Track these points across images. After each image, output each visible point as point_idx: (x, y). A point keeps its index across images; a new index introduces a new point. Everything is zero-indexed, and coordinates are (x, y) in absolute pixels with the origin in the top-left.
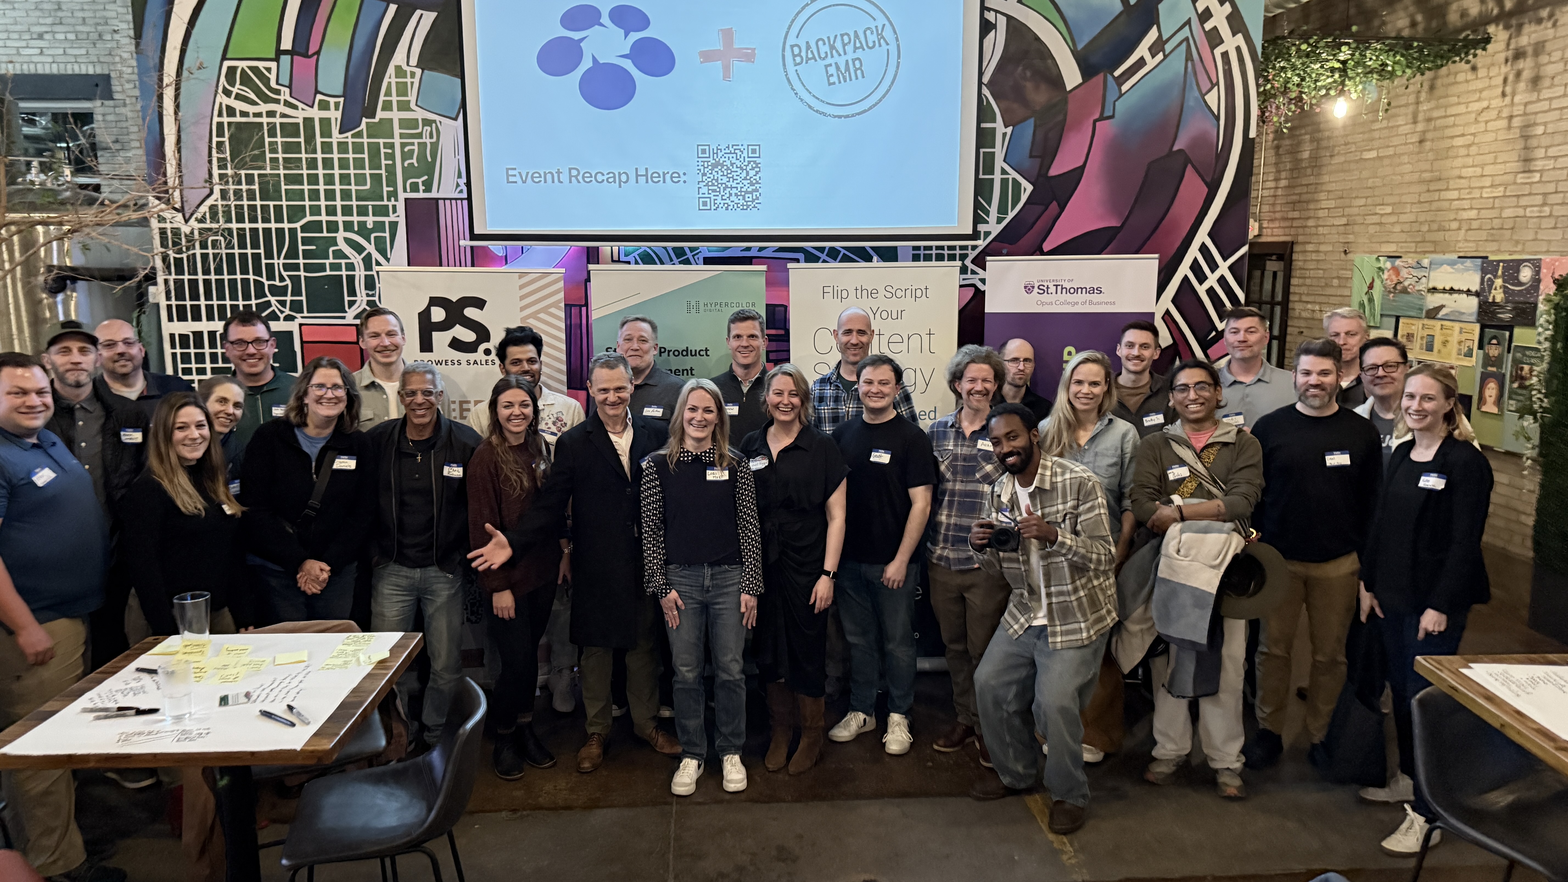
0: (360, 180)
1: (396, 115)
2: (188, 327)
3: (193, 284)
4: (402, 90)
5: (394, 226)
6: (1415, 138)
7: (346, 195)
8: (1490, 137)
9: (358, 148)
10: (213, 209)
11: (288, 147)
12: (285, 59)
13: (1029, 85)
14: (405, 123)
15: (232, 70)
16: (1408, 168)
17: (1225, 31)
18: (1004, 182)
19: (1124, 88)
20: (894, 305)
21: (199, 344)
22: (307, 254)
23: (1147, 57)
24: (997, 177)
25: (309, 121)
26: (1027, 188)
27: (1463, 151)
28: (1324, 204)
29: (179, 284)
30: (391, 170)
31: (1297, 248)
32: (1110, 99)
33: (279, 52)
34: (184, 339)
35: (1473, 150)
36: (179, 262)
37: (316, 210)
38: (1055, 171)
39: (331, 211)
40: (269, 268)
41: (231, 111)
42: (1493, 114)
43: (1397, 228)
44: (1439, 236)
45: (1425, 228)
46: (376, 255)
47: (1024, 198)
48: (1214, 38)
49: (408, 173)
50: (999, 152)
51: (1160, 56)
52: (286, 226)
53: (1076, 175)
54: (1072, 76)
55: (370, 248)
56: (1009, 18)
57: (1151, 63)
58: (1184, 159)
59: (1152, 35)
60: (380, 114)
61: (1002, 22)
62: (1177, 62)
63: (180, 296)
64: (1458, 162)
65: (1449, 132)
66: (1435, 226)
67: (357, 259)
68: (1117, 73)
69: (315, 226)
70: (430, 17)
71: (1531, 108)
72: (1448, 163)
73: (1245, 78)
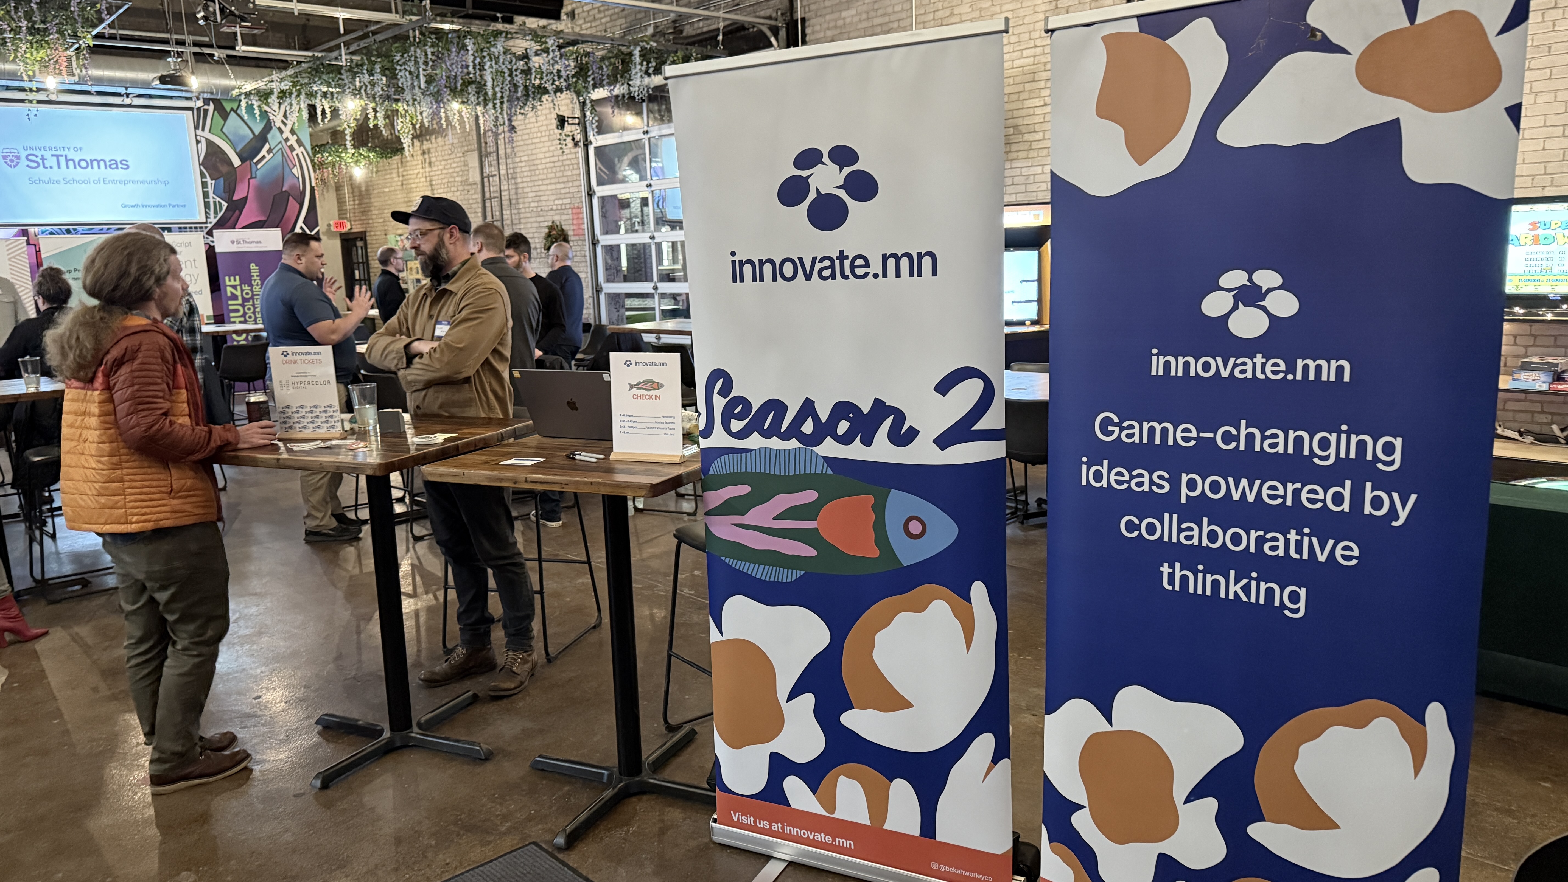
6: (400, 183)
8: (421, 185)
13: (219, 165)
16: (399, 196)
17: (296, 146)
18: (215, 202)
19: (259, 166)
23: (266, 155)
24: (211, 200)
26: (225, 205)
28: (374, 212)
31: (368, 234)
32: (254, 169)
42: (420, 175)
47: (224, 208)
48: (292, 148)
50: (210, 190)
51: (271, 155)
53: (245, 199)
54: (236, 162)
56: (206, 139)
58: (288, 193)
61: (203, 141)
62: (279, 156)
65: (411, 181)
68: (255, 161)
71: (431, 174)
72: (411, 195)
73: (307, 164)
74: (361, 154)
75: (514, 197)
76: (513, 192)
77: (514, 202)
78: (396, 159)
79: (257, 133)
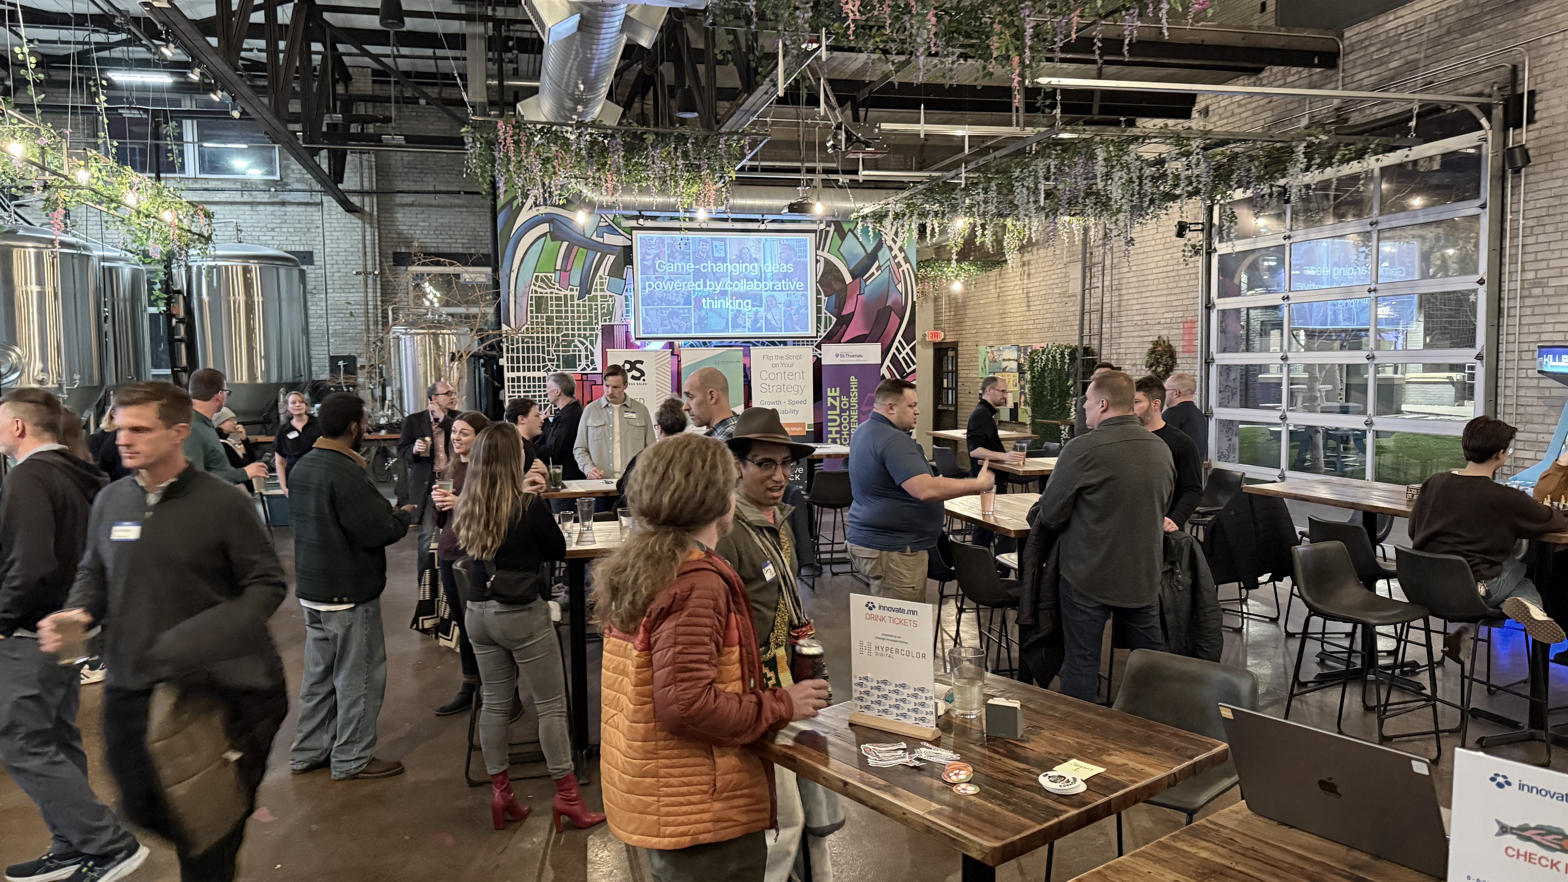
0: (585, 317)
1: (599, 294)
2: (515, 374)
3: (518, 358)
4: (602, 284)
5: (597, 335)
6: (997, 295)
7: (579, 323)
9: (584, 306)
10: (527, 329)
11: (557, 306)
12: (558, 273)
13: (833, 283)
14: (602, 297)
15: (537, 277)
16: (995, 308)
17: (902, 262)
20: (789, 362)
21: (519, 381)
22: (563, 346)
25: (566, 296)
28: (969, 323)
29: (512, 357)
30: (596, 314)
33: (555, 270)
34: (513, 380)
35: (1013, 301)
36: (513, 350)
37: (567, 329)
38: (844, 313)
39: (573, 329)
40: (548, 352)
41: (536, 292)
42: (1018, 286)
43: (993, 334)
44: (1005, 337)
45: (1001, 334)
46: (590, 346)
48: (899, 265)
49: (603, 315)
50: (823, 306)
52: (555, 335)
53: (852, 314)
54: (848, 279)
55: (588, 344)
56: (825, 259)
57: (877, 274)
58: (891, 309)
59: (876, 264)
60: (593, 293)
61: (822, 260)
62: (886, 273)
63: (512, 362)
64: (1010, 306)
65: (1007, 293)
66: (1004, 333)
67: (582, 348)
69: (567, 335)
70: (612, 258)
71: (1028, 285)
73: (911, 279)
74: (962, 268)
75: (1116, 309)
76: (1115, 304)
77: (1115, 314)
78: (995, 272)
79: (869, 251)
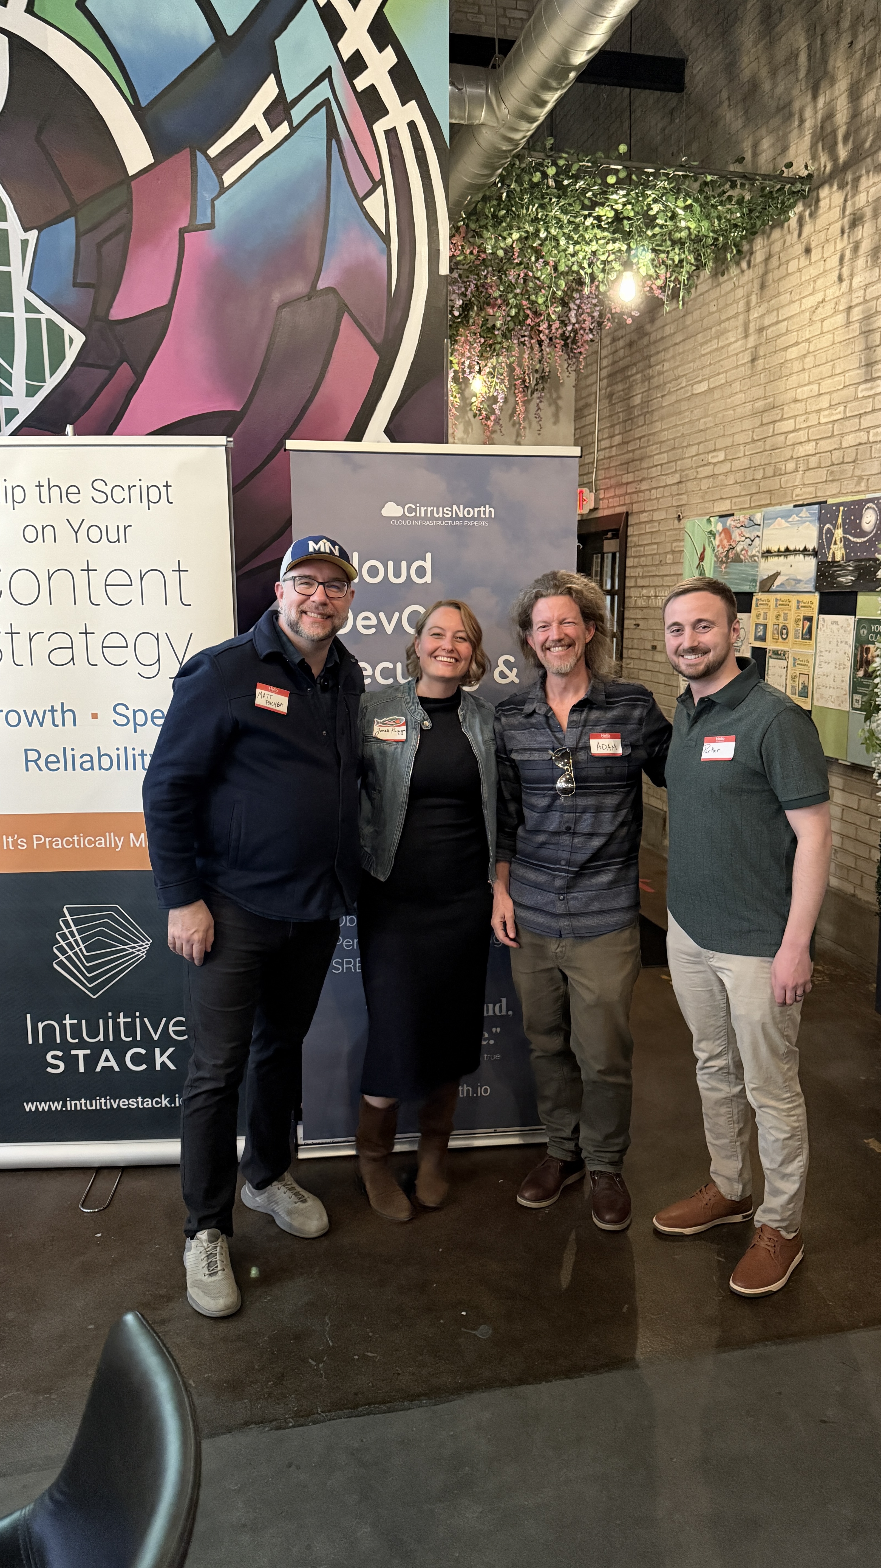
6: (746, 358)
16: (741, 398)
18: (33, 326)
19: (229, 177)
23: (263, 127)
24: (19, 316)
26: (75, 338)
27: (797, 366)
28: (657, 460)
31: (631, 520)
32: (205, 194)
35: (809, 360)
38: (120, 311)
42: (829, 308)
43: (730, 480)
44: (774, 483)
45: (759, 475)
47: (71, 355)
48: (371, 104)
51: (285, 128)
57: (270, 138)
58: (338, 302)
59: (269, 91)
64: (793, 380)
65: (782, 342)
66: (770, 471)
68: (213, 152)
71: (872, 292)
72: (781, 385)
